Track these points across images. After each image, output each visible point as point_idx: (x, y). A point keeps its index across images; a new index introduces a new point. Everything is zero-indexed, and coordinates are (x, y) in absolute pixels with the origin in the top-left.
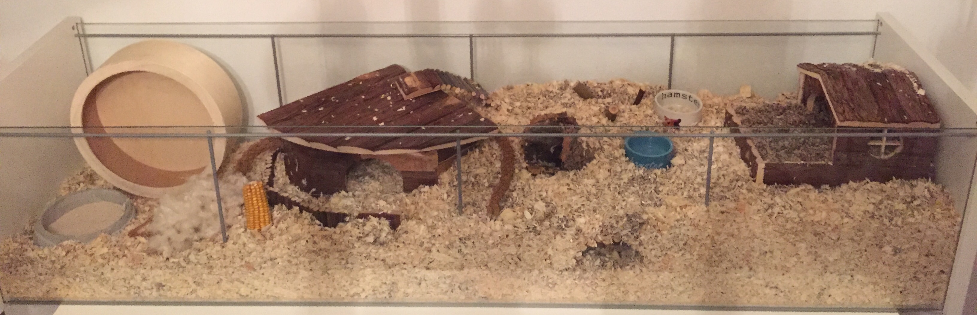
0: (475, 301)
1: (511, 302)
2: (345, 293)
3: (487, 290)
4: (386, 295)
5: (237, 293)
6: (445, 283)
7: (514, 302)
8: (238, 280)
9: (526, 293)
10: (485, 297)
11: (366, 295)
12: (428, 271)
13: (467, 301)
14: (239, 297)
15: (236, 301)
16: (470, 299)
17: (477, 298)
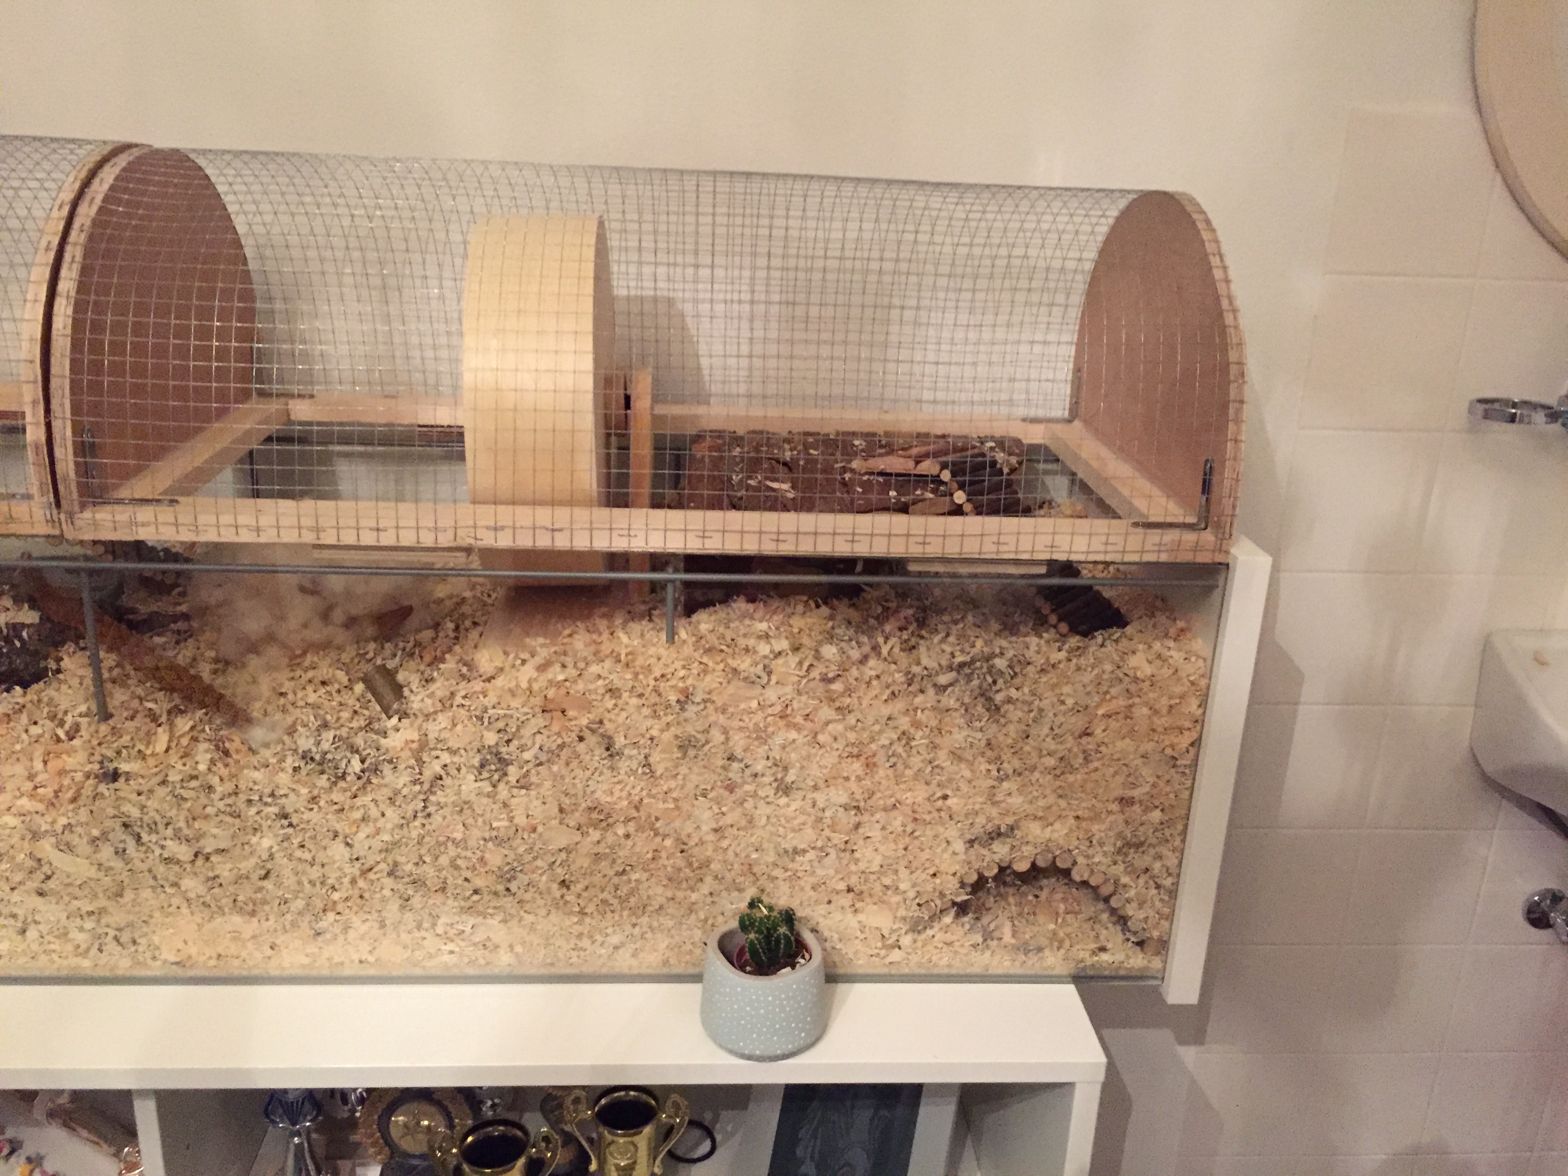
0: (158, 973)
1: (236, 973)
3: (181, 945)
6: (81, 929)
7: (245, 973)
9: (270, 952)
10: (177, 963)
12: (41, 900)
13: (136, 971)
16: (144, 965)
17: (158, 963)
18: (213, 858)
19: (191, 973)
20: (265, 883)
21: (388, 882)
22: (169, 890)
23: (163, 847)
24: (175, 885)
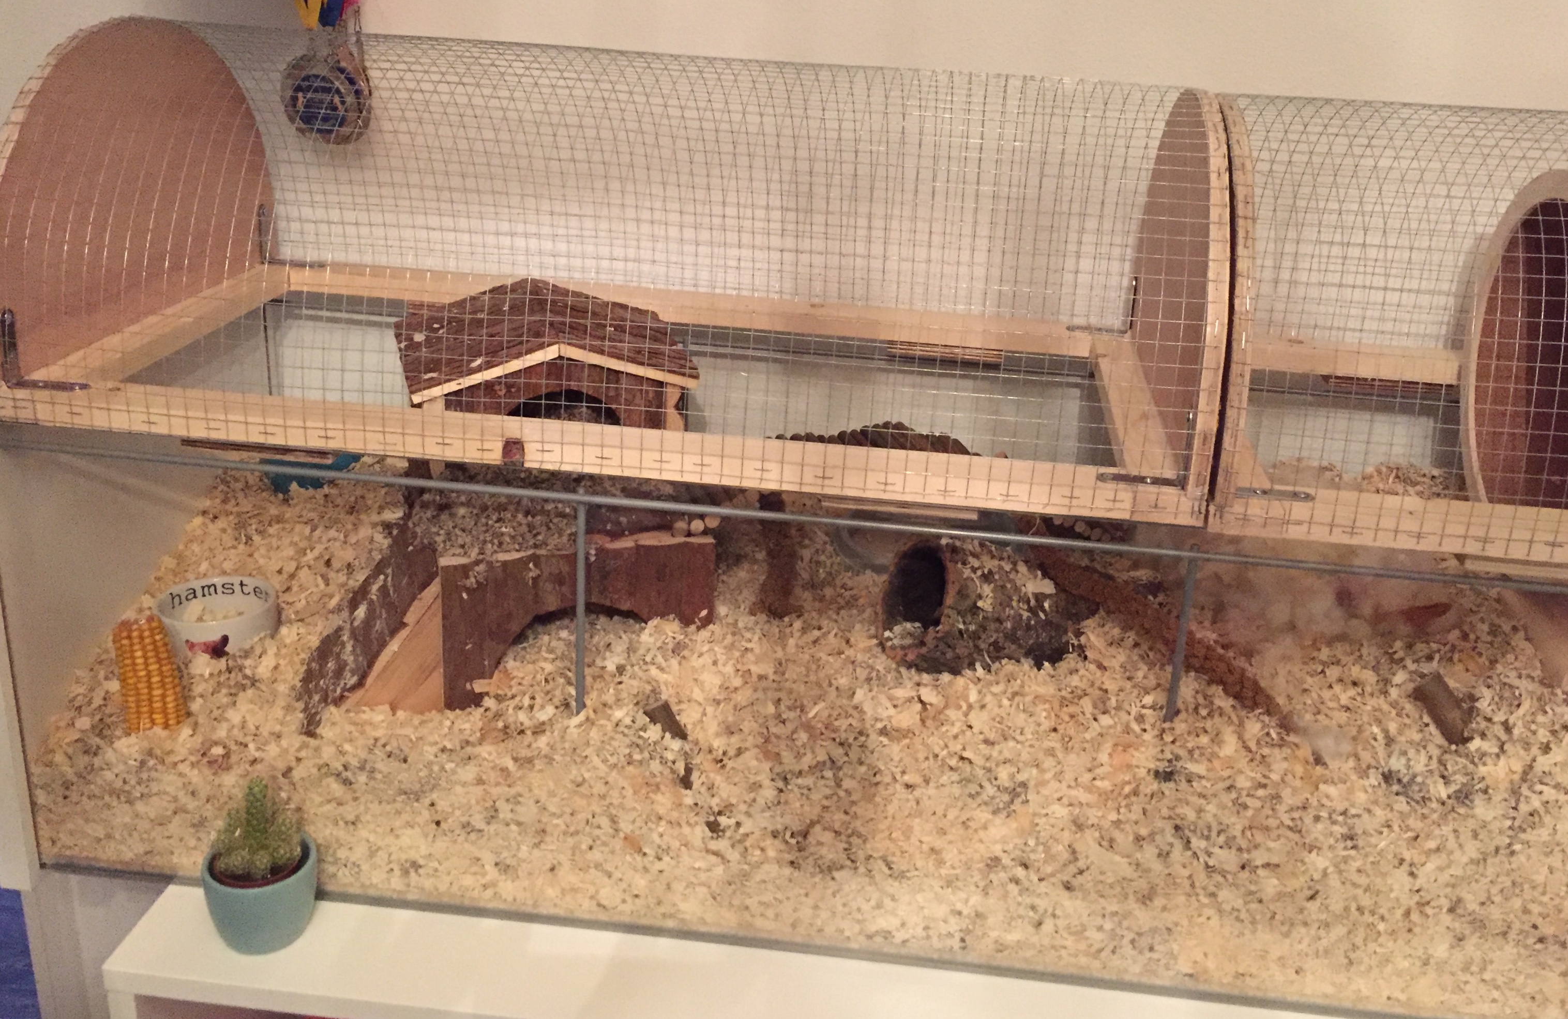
0: (1167, 983)
1: (1251, 993)
2: (857, 928)
3: (1200, 958)
4: (956, 943)
5: (592, 897)
6: (1100, 928)
7: (1259, 994)
8: (598, 866)
9: (1294, 976)
10: (1191, 975)
11: (907, 937)
12: (1066, 894)
13: (1145, 980)
14: (595, 908)
15: (586, 916)
16: (1154, 973)
17: (1171, 973)
18: (1260, 872)
19: (1202, 987)
20: (1310, 905)
21: (1446, 919)
22: (1205, 900)
23: (1209, 854)
24: (1213, 895)
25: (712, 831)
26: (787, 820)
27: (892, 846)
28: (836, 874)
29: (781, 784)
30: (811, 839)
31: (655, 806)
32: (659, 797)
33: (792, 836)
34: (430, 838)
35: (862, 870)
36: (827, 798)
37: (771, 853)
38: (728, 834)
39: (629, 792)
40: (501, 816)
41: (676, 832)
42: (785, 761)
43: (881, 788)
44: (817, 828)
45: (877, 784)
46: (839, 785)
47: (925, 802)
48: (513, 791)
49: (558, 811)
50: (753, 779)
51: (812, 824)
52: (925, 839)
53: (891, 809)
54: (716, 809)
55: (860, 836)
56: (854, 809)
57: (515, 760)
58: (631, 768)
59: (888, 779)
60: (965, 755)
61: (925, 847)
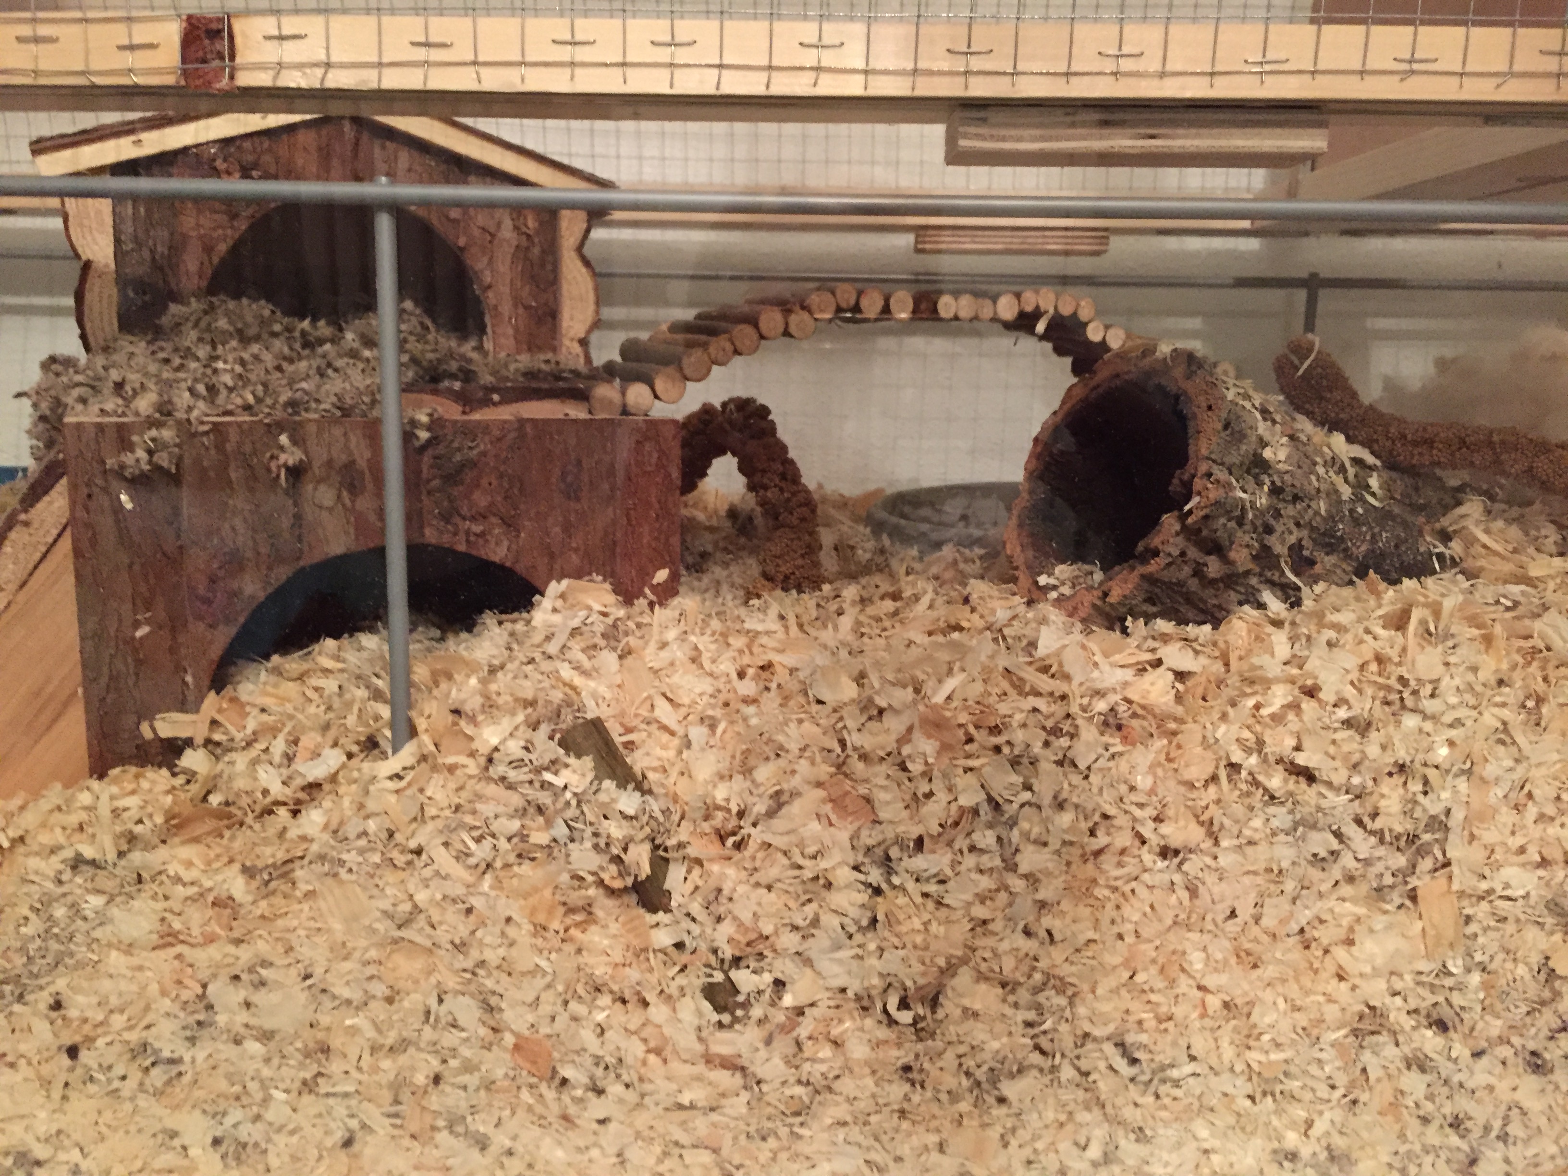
25: (719, 1008)
26: (892, 962)
27: (1135, 1006)
28: (1008, 1089)
29: (875, 876)
30: (949, 1007)
31: (586, 958)
32: (594, 937)
33: (904, 1005)
34: (57, 1093)
35: (1067, 1073)
36: (982, 899)
37: (858, 1050)
38: (757, 1012)
39: (522, 932)
40: (221, 1019)
41: (635, 1018)
42: (884, 814)
43: (1108, 862)
44: (964, 978)
45: (1098, 853)
46: (1011, 867)
47: (1212, 886)
48: (245, 954)
49: (356, 996)
50: (810, 869)
51: (950, 970)
52: (1210, 981)
53: (1132, 913)
54: (728, 952)
55: (1062, 986)
56: (1047, 921)
57: (249, 872)
58: (526, 868)
59: (1124, 839)
60: (1301, 759)
61: (1214, 1002)
